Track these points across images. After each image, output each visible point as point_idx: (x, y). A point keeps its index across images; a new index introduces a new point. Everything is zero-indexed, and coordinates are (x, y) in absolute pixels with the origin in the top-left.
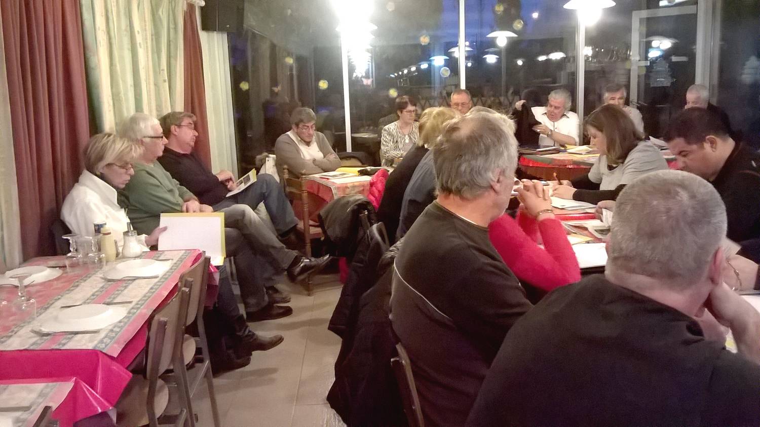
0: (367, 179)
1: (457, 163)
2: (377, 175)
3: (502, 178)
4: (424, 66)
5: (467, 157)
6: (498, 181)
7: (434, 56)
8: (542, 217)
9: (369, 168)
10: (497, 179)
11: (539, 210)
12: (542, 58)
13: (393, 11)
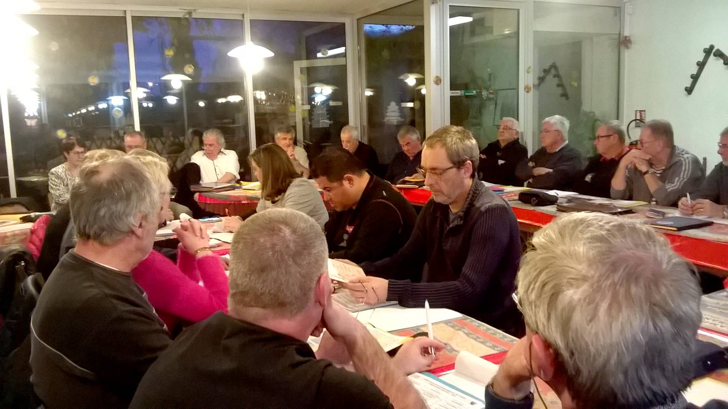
0: (29, 226)
1: (95, 208)
2: (40, 222)
3: (144, 223)
4: (102, 106)
5: (107, 202)
6: (141, 226)
7: (112, 96)
8: (201, 255)
9: (33, 214)
10: (139, 224)
11: (196, 249)
12: (221, 100)
13: (57, 51)
